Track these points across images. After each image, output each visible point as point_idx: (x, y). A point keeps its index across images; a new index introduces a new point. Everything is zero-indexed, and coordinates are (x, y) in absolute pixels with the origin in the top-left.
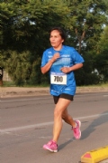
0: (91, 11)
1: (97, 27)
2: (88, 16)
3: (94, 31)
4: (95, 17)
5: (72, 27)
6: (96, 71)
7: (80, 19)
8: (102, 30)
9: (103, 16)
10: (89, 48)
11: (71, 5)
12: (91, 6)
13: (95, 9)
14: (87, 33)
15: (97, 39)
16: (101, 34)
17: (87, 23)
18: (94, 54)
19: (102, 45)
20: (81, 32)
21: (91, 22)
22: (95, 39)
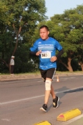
0: (26, 9)
1: (32, 23)
2: (23, 14)
3: (29, 26)
4: (30, 15)
5: (9, 23)
6: (32, 60)
7: (17, 16)
8: (36, 26)
9: (36, 14)
10: (25, 41)
11: (9, 4)
12: (26, 5)
13: (30, 8)
14: (23, 28)
15: (32, 34)
16: (36, 29)
17: (23, 20)
19: (36, 38)
20: (18, 27)
21: (26, 19)
22: (30, 33)
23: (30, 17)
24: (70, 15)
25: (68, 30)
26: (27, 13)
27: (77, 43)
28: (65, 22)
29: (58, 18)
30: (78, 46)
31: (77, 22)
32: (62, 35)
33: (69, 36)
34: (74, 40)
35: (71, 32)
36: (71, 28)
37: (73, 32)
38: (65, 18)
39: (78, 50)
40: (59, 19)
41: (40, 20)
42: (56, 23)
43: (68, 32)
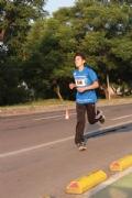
1: (22, 23)
2: (8, 7)
3: (17, 28)
4: (18, 9)
6: (24, 84)
8: (29, 27)
9: (30, 7)
10: (11, 52)
14: (8, 31)
15: (22, 40)
16: (29, 33)
17: (7, 17)
18: (20, 60)
19: (30, 48)
21: (12, 16)
22: (19, 39)
23: (18, 12)
24: (85, 8)
25: (82, 32)
26: (13, 7)
27: (97, 54)
28: (77, 20)
29: (64, 14)
30: (99, 58)
31: (97, 19)
32: (73, 41)
33: (84, 43)
34: (92, 50)
35: (87, 36)
36: (86, 29)
37: (91, 36)
38: (78, 14)
39: (99, 65)
40: (67, 15)
41: (35, 18)
42: (63, 21)
43: (82, 36)
